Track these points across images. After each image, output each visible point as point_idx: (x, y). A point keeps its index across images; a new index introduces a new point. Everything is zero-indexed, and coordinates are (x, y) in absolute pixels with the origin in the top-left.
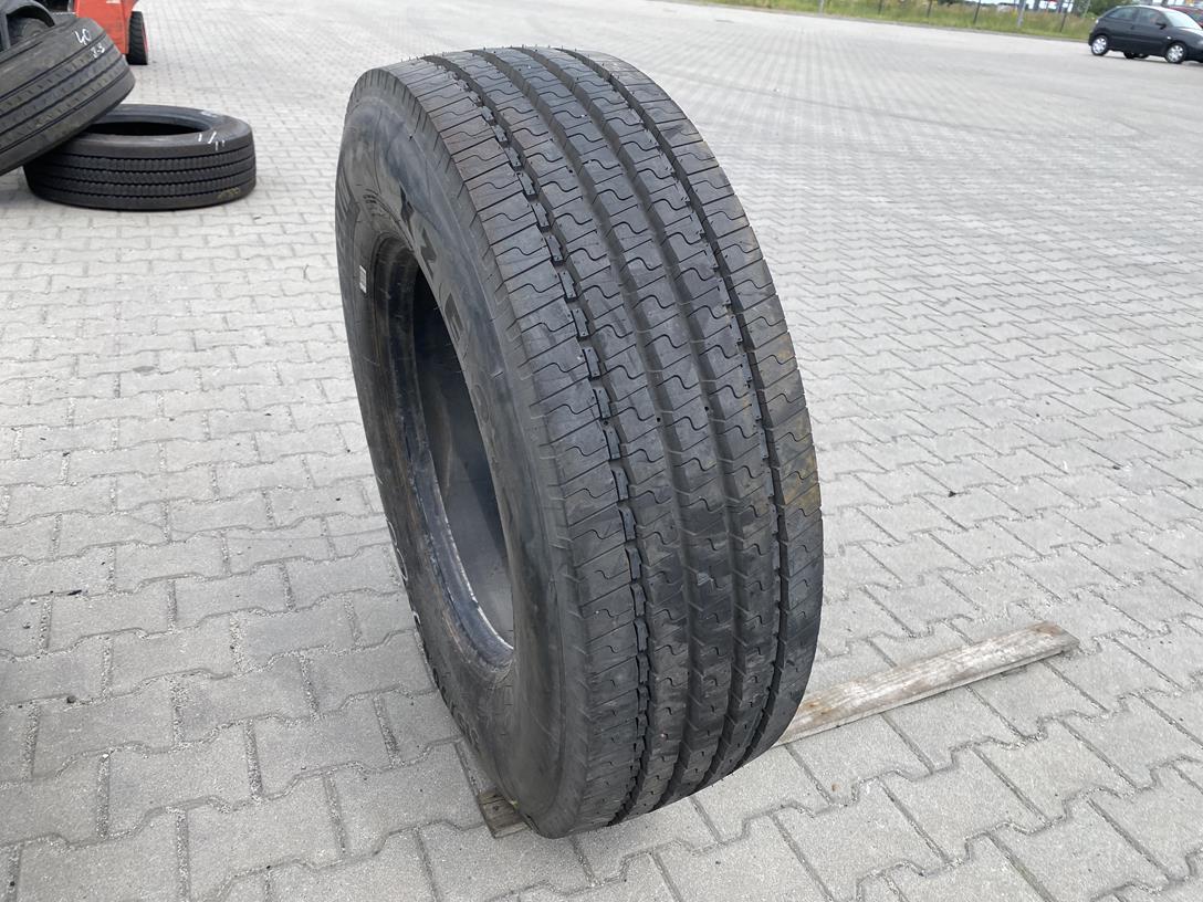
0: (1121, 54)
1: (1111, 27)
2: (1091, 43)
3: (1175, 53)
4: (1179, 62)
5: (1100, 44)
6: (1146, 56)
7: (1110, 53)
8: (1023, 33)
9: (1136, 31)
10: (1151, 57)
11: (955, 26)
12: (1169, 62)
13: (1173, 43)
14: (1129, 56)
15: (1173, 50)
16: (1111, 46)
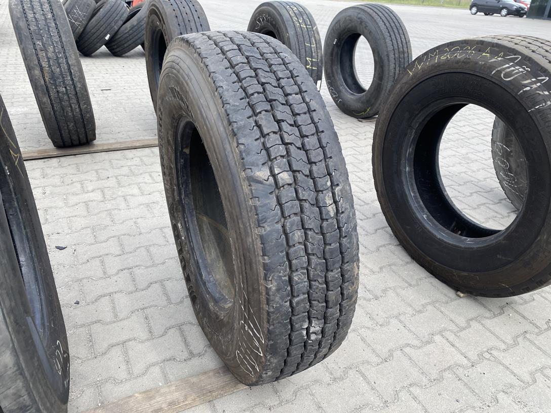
0: (483, 14)
1: (478, 3)
2: (470, 9)
3: (504, 12)
4: (505, 16)
5: (474, 10)
6: (493, 14)
7: (478, 13)
8: (443, 6)
9: (489, 4)
10: (495, 15)
11: (415, 4)
12: (502, 16)
13: (503, 8)
14: (486, 14)
15: (503, 11)
16: (479, 10)
